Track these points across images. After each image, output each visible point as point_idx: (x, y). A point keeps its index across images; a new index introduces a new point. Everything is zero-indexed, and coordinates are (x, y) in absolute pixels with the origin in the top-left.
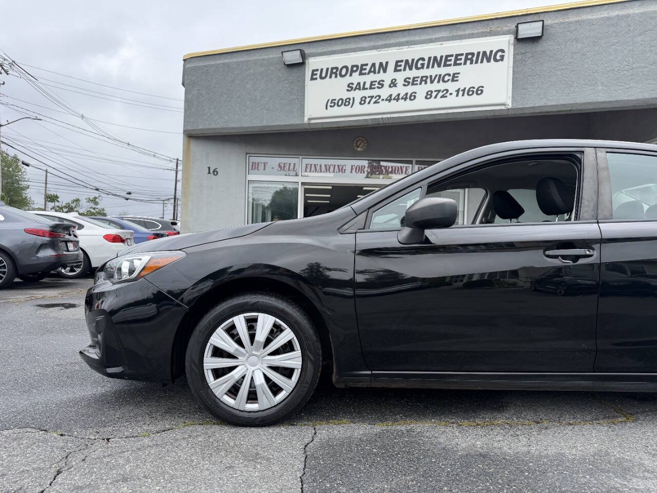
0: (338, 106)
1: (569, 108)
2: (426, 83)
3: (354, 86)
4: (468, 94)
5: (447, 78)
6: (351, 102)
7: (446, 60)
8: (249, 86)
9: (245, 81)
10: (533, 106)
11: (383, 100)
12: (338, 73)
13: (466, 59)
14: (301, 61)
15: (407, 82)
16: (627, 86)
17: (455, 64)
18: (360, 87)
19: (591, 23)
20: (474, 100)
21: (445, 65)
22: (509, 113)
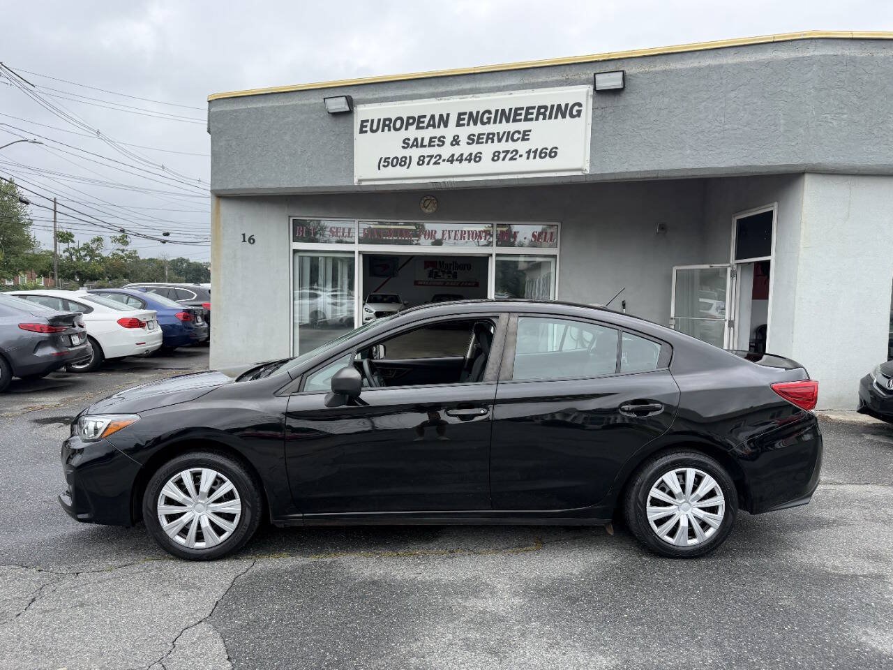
0: (393, 166)
1: (655, 175)
2: (493, 142)
3: (411, 143)
4: (541, 157)
5: (516, 136)
6: (408, 161)
7: (516, 114)
8: (287, 138)
9: (283, 131)
10: (612, 171)
11: (444, 160)
12: (392, 125)
13: (539, 113)
14: (347, 109)
15: (471, 140)
16: (717, 151)
17: (526, 119)
18: (417, 143)
19: (678, 73)
20: (547, 164)
21: (515, 120)
22: (588, 180)
